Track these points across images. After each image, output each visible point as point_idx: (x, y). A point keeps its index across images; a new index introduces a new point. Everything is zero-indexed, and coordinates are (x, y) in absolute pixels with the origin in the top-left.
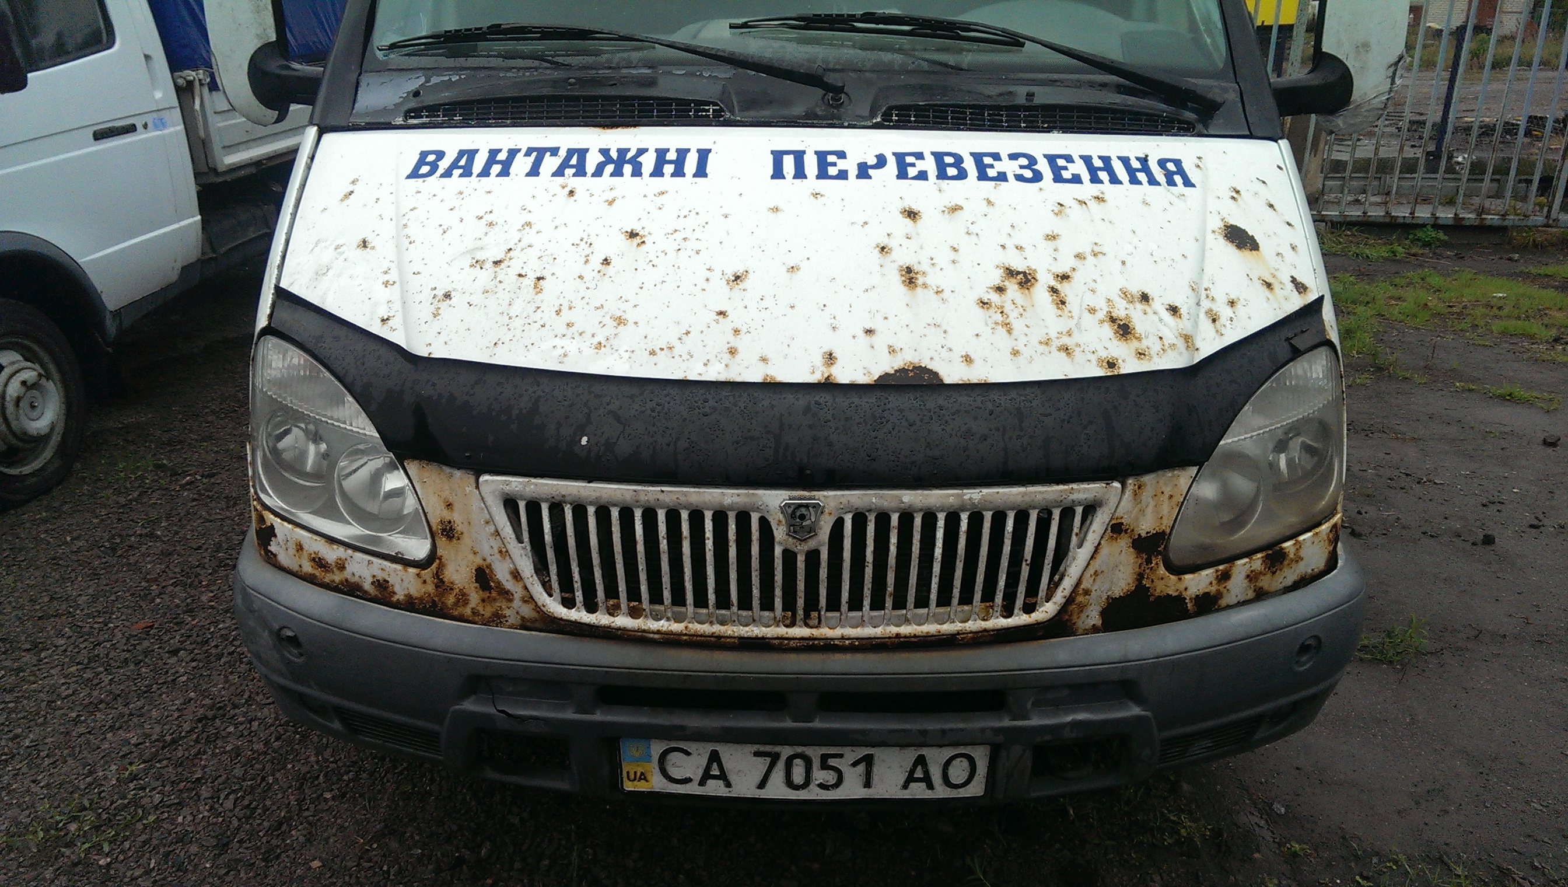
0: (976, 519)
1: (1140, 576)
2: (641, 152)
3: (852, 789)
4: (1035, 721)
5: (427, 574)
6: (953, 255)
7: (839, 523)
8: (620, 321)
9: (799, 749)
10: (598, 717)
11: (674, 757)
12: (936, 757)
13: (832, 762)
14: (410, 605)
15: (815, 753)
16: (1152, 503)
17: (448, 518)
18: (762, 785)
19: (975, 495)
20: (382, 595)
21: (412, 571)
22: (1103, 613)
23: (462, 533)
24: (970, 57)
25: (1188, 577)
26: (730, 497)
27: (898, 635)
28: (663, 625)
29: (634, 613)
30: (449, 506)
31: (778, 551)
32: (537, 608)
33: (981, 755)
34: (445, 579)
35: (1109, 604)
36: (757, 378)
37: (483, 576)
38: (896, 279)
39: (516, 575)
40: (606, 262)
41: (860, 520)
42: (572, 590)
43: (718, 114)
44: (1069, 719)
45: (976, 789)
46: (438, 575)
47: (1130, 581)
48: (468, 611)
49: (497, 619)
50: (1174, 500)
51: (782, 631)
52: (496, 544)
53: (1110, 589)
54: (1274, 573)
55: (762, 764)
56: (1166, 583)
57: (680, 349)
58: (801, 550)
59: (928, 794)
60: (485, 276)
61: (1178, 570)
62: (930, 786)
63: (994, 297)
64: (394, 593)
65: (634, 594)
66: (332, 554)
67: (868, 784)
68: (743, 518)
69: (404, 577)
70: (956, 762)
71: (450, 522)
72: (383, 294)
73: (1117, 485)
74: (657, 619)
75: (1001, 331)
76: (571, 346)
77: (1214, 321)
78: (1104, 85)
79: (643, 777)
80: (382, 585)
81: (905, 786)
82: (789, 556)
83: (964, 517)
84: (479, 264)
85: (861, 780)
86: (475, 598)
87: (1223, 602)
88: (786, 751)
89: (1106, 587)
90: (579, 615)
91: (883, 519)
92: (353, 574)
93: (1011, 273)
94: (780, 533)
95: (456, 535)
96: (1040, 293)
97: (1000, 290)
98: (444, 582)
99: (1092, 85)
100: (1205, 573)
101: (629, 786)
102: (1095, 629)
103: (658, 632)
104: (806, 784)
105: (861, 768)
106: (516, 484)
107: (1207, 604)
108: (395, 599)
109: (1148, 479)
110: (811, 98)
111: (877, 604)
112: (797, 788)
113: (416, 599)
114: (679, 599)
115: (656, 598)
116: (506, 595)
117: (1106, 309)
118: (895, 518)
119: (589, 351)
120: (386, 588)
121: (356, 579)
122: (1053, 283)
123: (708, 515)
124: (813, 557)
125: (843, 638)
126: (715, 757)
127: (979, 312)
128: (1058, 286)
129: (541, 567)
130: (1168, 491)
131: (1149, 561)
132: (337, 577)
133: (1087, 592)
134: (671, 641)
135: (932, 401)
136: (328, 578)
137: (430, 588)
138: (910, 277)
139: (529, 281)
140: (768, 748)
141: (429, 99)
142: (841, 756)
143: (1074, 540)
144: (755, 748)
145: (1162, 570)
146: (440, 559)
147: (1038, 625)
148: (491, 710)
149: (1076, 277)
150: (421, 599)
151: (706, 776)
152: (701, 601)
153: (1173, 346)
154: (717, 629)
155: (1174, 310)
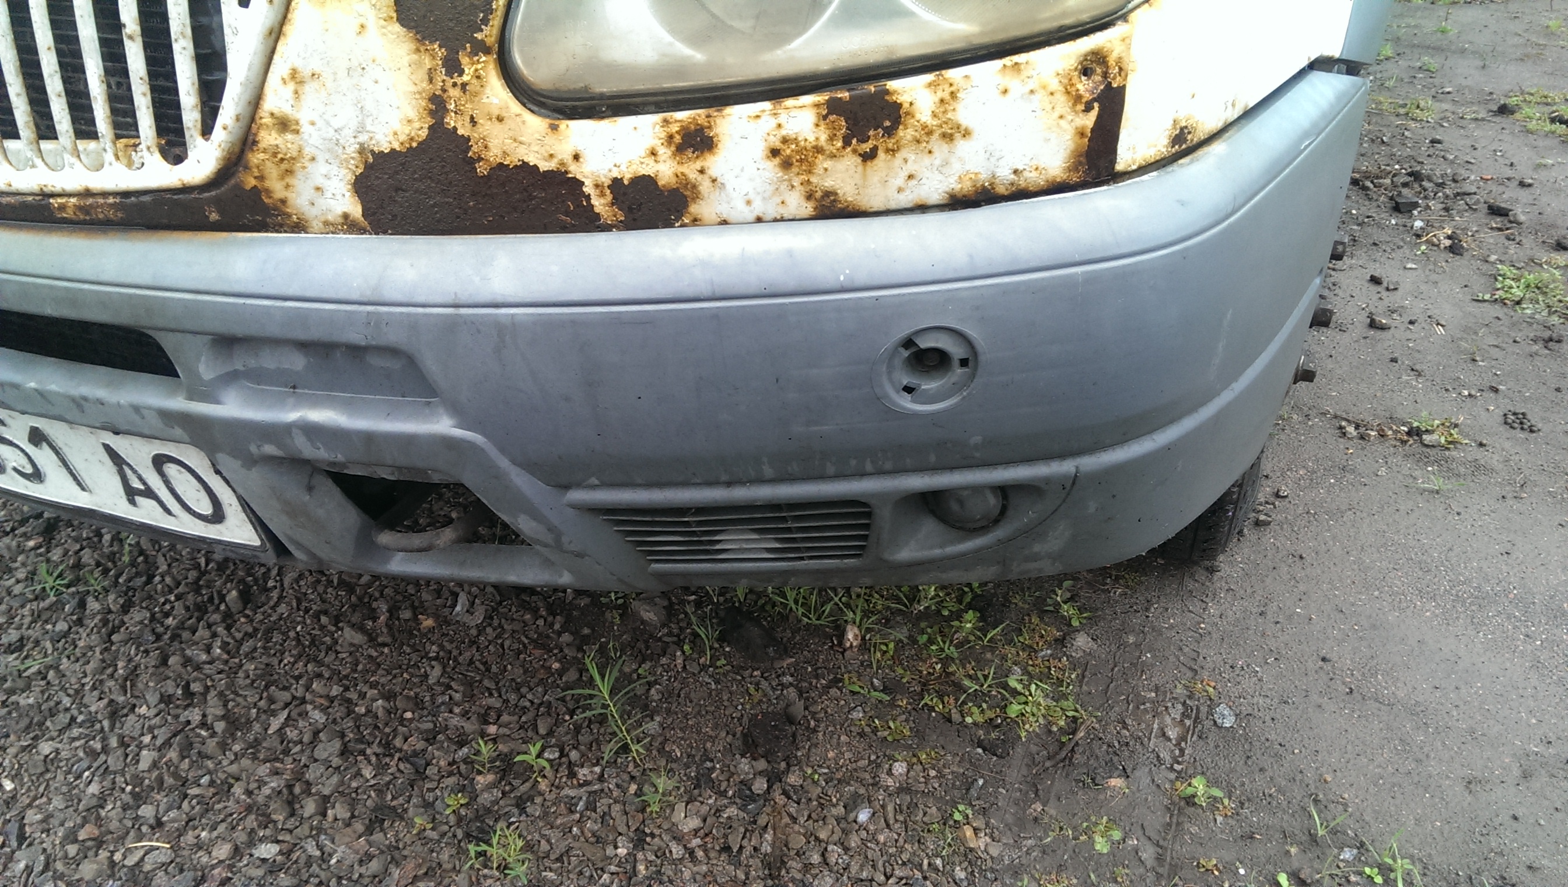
1: (437, 106)
3: (66, 489)
12: (134, 452)
22: (361, 186)
33: (196, 459)
35: (368, 167)
45: (244, 531)
47: (412, 114)
53: (361, 129)
54: (869, 157)
56: (516, 133)
59: (174, 524)
61: (559, 102)
62: (168, 510)
67: (84, 488)
70: (172, 471)
81: (131, 501)
85: (73, 485)
87: (705, 208)
89: (346, 118)
100: (628, 121)
102: (349, 225)
105: (45, 450)
131: (453, 67)
133: (284, 125)
145: (499, 96)
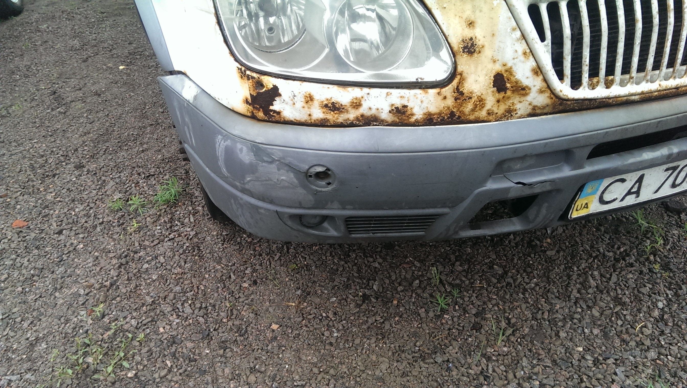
5: (448, 91)
10: (588, 169)
14: (429, 120)
17: (469, 36)
18: (656, 191)
20: (401, 118)
21: (432, 92)
23: (483, 47)
28: (642, 87)
30: (472, 24)
32: (552, 95)
34: (465, 91)
37: (501, 80)
39: (537, 70)
46: (458, 89)
48: (483, 114)
49: (509, 114)
52: (521, 47)
55: (664, 176)
64: (413, 115)
66: (345, 96)
69: (424, 99)
71: (471, 39)
74: (639, 83)
79: (586, 206)
80: (400, 110)
86: (490, 102)
88: (683, 164)
90: (584, 93)
92: (370, 108)
95: (477, 49)
98: (463, 94)
104: (681, 183)
108: (413, 120)
112: (675, 187)
113: (434, 115)
116: (523, 90)
120: (404, 113)
121: (373, 112)
126: (639, 179)
132: (352, 115)
136: (341, 118)
144: (665, 167)
146: (461, 74)
148: (509, 184)
150: (440, 114)
151: (627, 194)
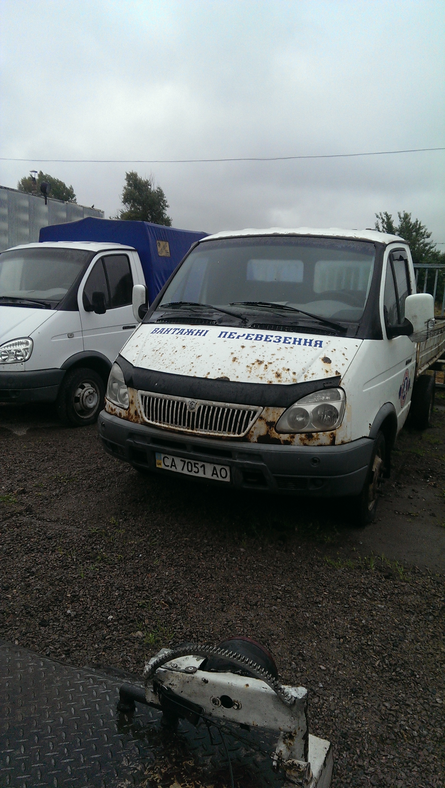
0: (229, 410)
1: (268, 432)
2: (195, 330)
3: (201, 474)
4: (237, 461)
5: (127, 411)
6: (247, 356)
7: (200, 407)
8: (173, 363)
9: (190, 461)
10: (150, 445)
11: (166, 459)
12: (218, 468)
13: (196, 465)
14: (124, 418)
15: (193, 462)
16: (272, 414)
17: (132, 399)
18: (183, 470)
19: (228, 404)
20: (120, 416)
21: (125, 411)
22: (258, 439)
23: (134, 403)
24: (286, 314)
25: (281, 435)
26: (180, 398)
27: (209, 435)
28: (165, 426)
29: (160, 423)
30: (133, 397)
31: (187, 411)
32: (143, 420)
33: (227, 468)
35: (259, 437)
36: (193, 376)
37: (136, 412)
38: (231, 359)
39: (140, 412)
40: (176, 351)
41: (205, 407)
42: (149, 417)
43: (216, 323)
44: (245, 462)
45: (228, 479)
46: (129, 412)
47: (265, 432)
48: (133, 420)
49: (137, 422)
50: (278, 415)
51: (186, 430)
52: (138, 405)
53: (260, 433)
54: (310, 440)
55: (182, 463)
56: (275, 435)
57: (181, 369)
58: (191, 411)
59: (217, 479)
60: (153, 353)
61: (280, 432)
62: (218, 477)
63: (251, 365)
64: (122, 416)
65: (160, 419)
66: (114, 407)
67: (204, 474)
68: (182, 404)
70: (223, 470)
72: (135, 355)
73: (262, 408)
74: (164, 424)
75: (249, 372)
76: (162, 367)
77: (305, 377)
78: (316, 322)
79: (160, 464)
80: (120, 414)
81: (212, 476)
82: (189, 413)
83: (226, 409)
84: (154, 350)
85: (203, 473)
86: (134, 417)
87: (293, 443)
88: (187, 461)
89: (258, 432)
90: (150, 422)
91: (209, 408)
93: (258, 361)
94: (188, 407)
96: (263, 366)
97: (253, 364)
99: (313, 322)
100: (286, 435)
101: (157, 466)
102: (255, 442)
103: (163, 427)
104: (191, 471)
105: (203, 468)
106: (143, 392)
107: (287, 443)
109: (270, 408)
110: (238, 321)
111: (206, 428)
112: (190, 471)
114: (168, 421)
115: (164, 421)
116: (139, 416)
117: (276, 371)
118: (212, 407)
119: (164, 368)
121: (117, 413)
122: (267, 364)
123: (176, 402)
124: (194, 413)
125: (198, 433)
126: (173, 460)
127: (246, 368)
128: (268, 365)
129: (145, 412)
130: (277, 412)
131: (270, 428)
132: (114, 413)
133: (252, 432)
134: (166, 430)
135: (225, 384)
137: (127, 415)
138: (234, 359)
139: (161, 354)
140: (183, 459)
141: (163, 317)
142: (198, 464)
143: (250, 419)
144: (181, 459)
145: (274, 431)
146: (130, 408)
147: (240, 437)
148: (132, 441)
149: (274, 364)
150: (126, 417)
151: (172, 465)
152: (172, 422)
153: (289, 381)
154: (174, 428)
155: (294, 373)
